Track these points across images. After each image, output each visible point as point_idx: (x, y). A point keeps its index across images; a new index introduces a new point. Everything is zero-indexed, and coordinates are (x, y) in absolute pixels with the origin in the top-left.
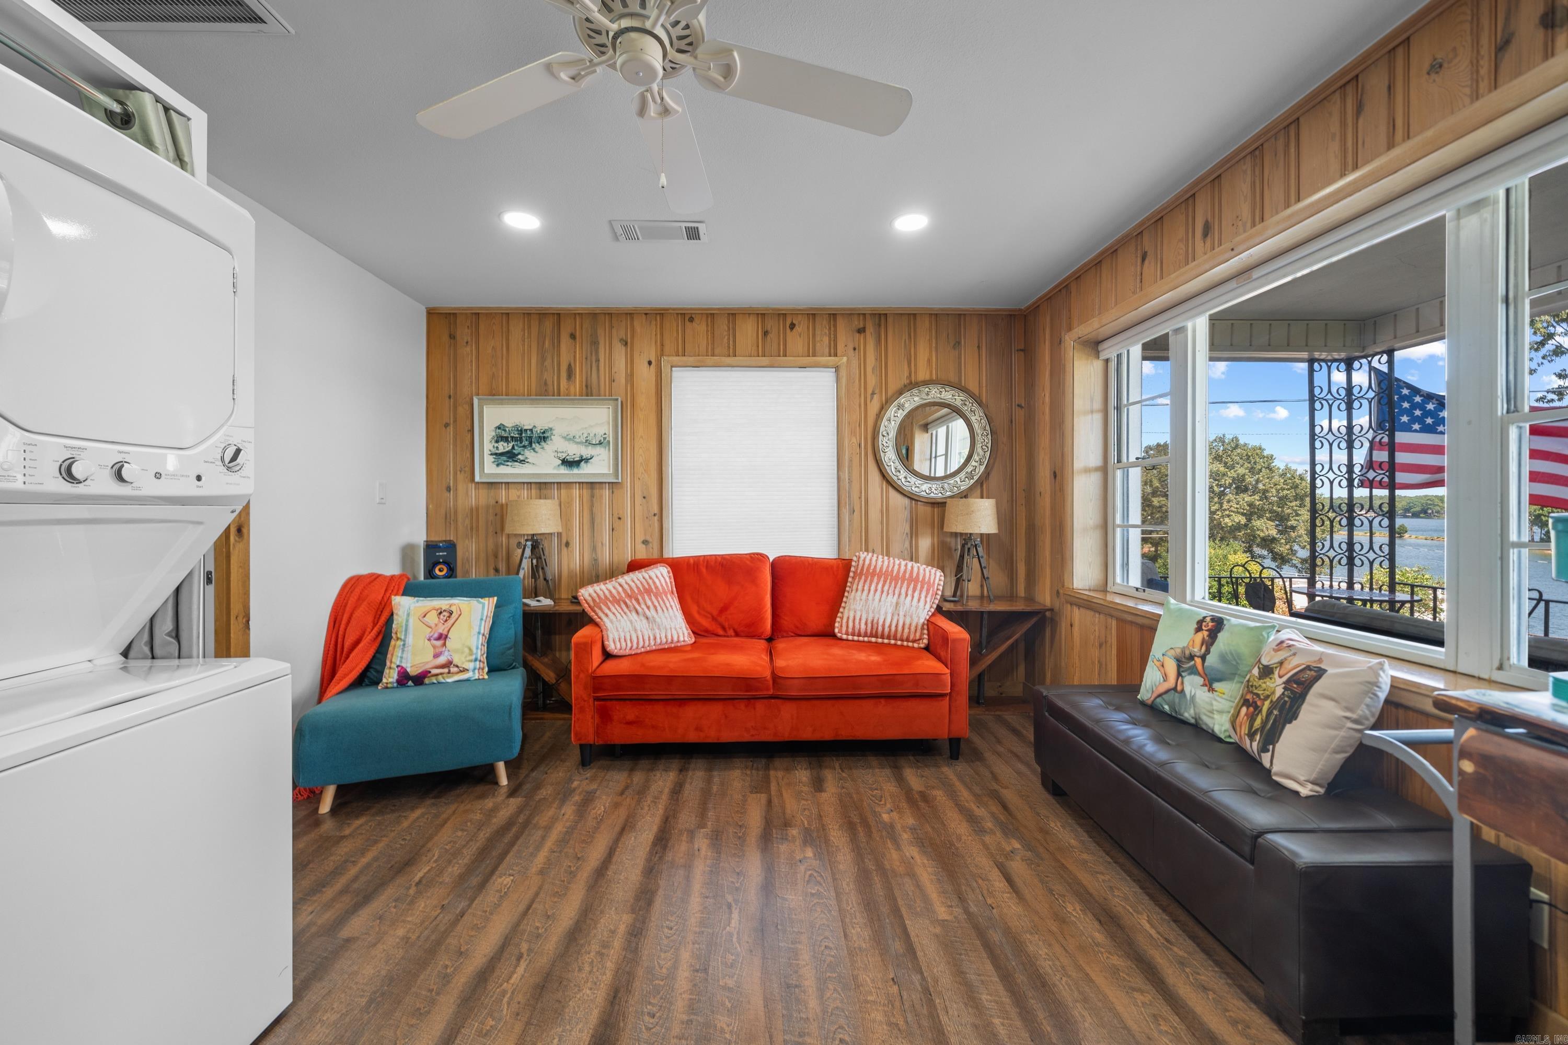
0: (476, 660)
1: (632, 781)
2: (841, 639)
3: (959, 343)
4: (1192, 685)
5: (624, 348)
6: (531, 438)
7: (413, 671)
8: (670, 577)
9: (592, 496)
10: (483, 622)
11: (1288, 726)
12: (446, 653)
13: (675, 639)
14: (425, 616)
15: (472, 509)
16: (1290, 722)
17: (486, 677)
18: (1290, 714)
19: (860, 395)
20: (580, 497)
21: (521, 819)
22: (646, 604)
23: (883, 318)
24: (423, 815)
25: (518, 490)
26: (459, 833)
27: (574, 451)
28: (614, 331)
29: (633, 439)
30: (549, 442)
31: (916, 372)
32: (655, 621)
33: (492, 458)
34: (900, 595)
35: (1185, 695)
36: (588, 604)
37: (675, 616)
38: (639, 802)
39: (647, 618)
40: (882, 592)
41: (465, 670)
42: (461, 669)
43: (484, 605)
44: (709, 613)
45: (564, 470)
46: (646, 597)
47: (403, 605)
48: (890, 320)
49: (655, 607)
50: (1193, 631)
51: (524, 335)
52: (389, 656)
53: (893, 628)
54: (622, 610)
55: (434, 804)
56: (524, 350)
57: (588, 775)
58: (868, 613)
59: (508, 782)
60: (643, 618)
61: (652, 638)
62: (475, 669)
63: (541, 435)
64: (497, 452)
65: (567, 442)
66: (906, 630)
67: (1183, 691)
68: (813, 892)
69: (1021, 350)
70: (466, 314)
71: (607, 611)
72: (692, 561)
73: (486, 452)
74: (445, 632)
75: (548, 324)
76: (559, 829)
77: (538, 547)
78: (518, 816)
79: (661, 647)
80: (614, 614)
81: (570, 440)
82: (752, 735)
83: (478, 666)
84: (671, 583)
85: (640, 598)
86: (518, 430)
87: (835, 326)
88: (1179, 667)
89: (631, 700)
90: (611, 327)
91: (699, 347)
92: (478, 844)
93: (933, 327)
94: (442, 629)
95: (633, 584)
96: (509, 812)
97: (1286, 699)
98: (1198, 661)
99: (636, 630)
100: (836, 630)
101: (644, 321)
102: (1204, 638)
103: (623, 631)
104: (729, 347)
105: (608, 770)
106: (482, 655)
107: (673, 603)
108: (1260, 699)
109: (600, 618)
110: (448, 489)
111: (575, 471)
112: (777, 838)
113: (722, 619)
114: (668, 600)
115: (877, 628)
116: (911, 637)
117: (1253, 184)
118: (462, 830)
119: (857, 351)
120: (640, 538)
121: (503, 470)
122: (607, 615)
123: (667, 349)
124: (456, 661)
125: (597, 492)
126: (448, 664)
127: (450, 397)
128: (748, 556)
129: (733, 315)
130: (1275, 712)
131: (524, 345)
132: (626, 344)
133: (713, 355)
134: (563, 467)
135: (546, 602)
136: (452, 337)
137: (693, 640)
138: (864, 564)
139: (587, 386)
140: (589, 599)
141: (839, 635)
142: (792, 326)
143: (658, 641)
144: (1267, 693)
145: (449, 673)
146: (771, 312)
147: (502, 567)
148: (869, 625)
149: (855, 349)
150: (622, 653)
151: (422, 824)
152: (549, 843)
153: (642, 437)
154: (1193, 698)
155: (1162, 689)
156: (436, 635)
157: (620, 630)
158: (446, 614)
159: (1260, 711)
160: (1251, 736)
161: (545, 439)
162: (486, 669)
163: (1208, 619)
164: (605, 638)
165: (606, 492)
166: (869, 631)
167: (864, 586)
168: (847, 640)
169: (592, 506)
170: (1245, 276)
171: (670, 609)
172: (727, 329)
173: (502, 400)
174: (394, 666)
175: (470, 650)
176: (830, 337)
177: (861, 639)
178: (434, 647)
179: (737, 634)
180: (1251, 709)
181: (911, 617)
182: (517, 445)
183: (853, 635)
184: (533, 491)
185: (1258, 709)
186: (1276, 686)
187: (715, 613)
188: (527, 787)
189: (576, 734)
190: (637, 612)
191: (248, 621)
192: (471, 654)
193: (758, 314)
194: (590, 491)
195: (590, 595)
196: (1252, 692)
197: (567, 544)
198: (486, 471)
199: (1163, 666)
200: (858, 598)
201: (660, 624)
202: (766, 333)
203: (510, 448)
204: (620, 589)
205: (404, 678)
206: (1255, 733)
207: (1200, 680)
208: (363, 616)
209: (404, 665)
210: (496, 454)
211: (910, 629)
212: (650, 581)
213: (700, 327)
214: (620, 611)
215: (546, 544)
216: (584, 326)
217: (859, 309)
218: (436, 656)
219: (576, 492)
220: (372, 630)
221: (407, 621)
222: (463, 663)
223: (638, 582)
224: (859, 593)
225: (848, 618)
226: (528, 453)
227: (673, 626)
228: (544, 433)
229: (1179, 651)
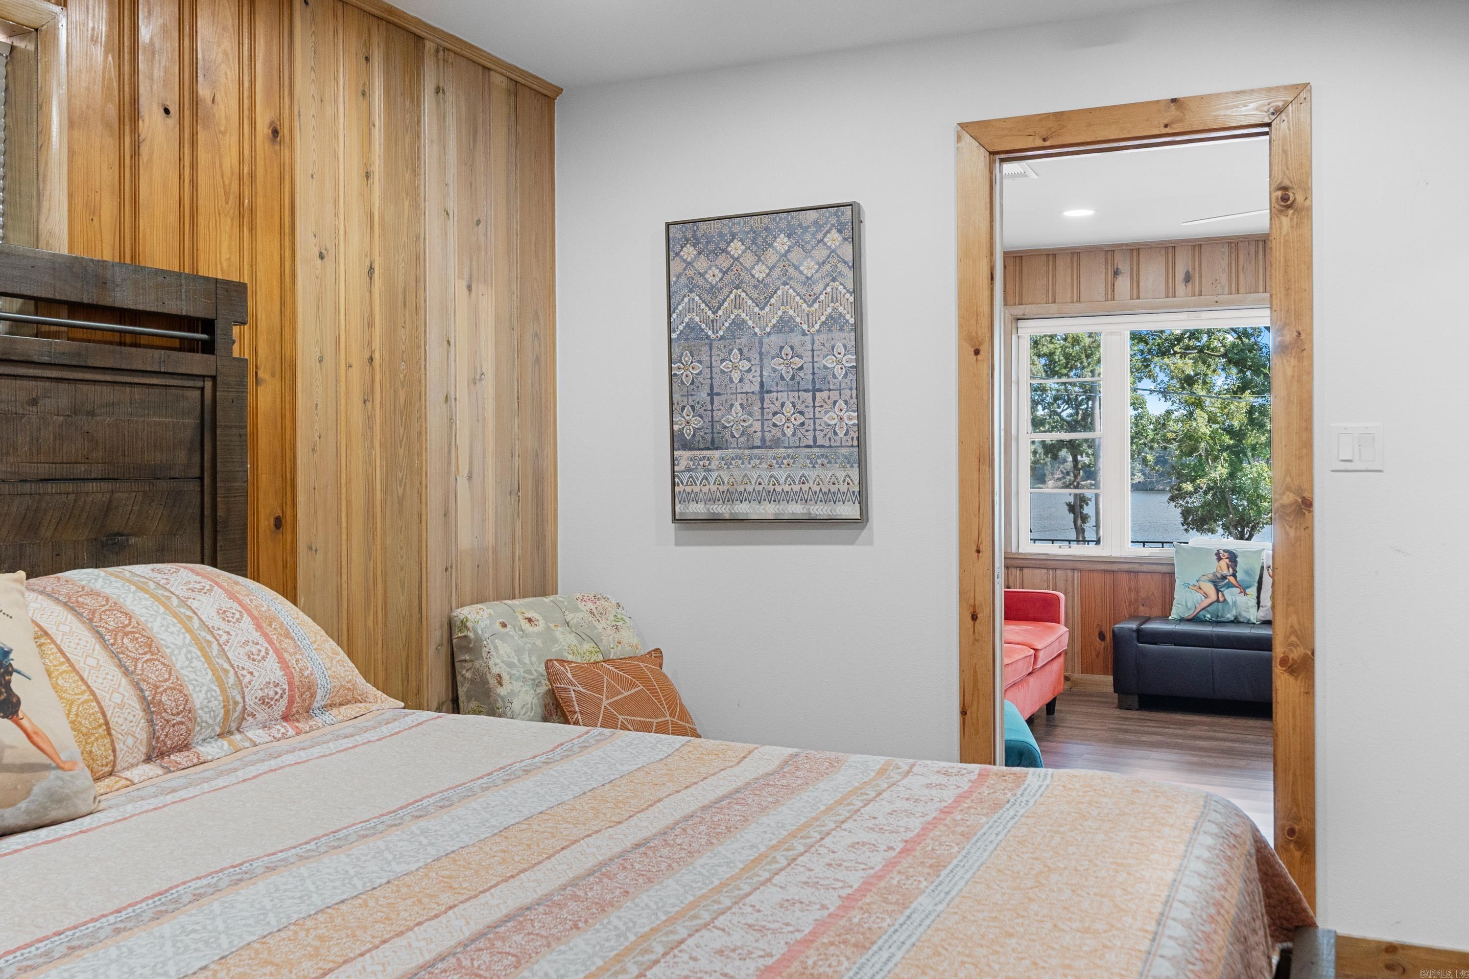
35: (1228, 603)
50: (1216, 561)
67: (1225, 600)
88: (1216, 586)
117: (1230, 264)
155: (1204, 605)
163: (1221, 551)
199: (1200, 589)
207: (1238, 590)
229: (1211, 576)
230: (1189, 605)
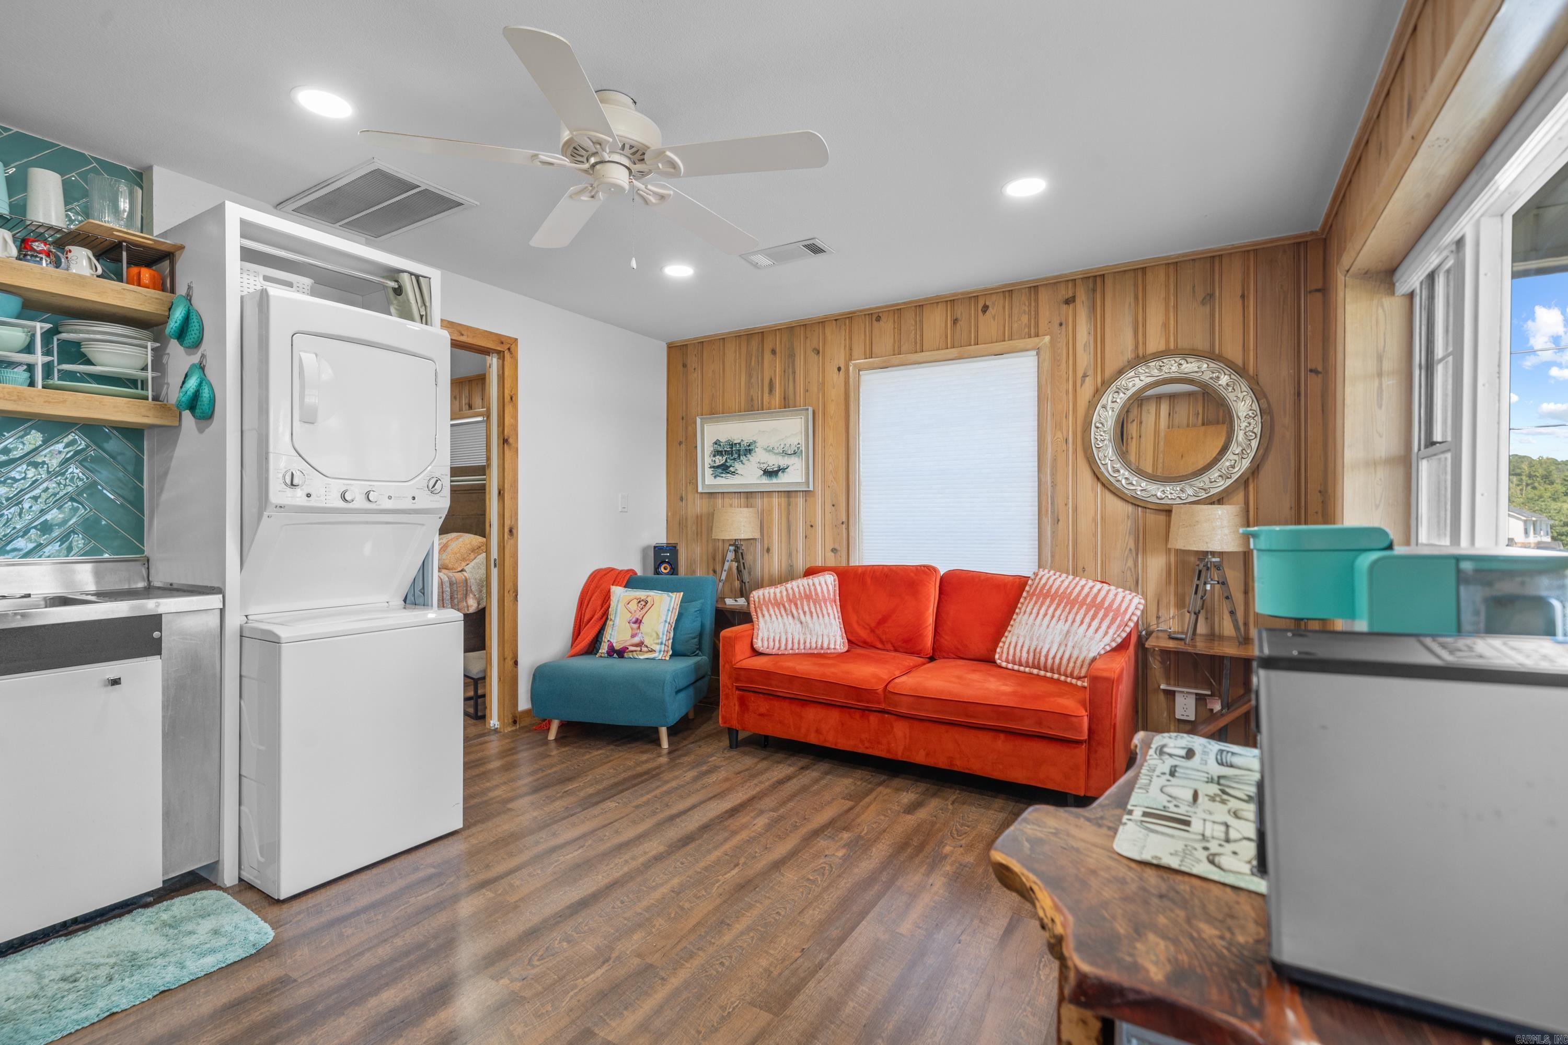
0: (661, 643)
1: (756, 766)
2: (1000, 667)
3: (1212, 295)
5: (816, 357)
6: (739, 450)
7: (617, 646)
8: (835, 586)
9: (789, 504)
10: (670, 613)
12: (640, 635)
13: (825, 646)
14: (629, 603)
15: (697, 517)
17: (669, 659)
19: (1068, 380)
20: (779, 505)
21: (658, 771)
22: (803, 610)
23: (1099, 280)
26: (612, 771)
27: (774, 461)
28: (808, 341)
29: (824, 448)
30: (753, 454)
31: (1145, 343)
32: (808, 627)
33: (710, 471)
34: (1074, 621)
36: (754, 605)
37: (831, 624)
38: (746, 782)
39: (801, 623)
40: (1053, 617)
41: (652, 651)
42: (648, 649)
43: (672, 597)
44: (868, 625)
45: (765, 480)
46: (805, 603)
47: (618, 592)
48: (1109, 282)
49: (811, 613)
51: (736, 356)
53: (1057, 661)
54: (780, 613)
56: (735, 371)
57: (728, 755)
58: (1031, 640)
59: (669, 743)
60: (797, 622)
61: (802, 642)
63: (747, 448)
64: (715, 465)
65: (767, 454)
66: (1072, 664)
68: (812, 879)
69: (1318, 290)
70: (694, 344)
71: (766, 612)
73: (707, 466)
74: (640, 618)
75: (754, 343)
76: (673, 785)
77: (739, 551)
79: (810, 651)
80: (772, 616)
81: (770, 451)
82: (866, 748)
83: (663, 649)
84: (835, 591)
85: (799, 603)
86: (730, 444)
87: (1037, 300)
89: (764, 694)
90: (806, 338)
91: (886, 347)
92: (617, 779)
93: (1172, 280)
94: (638, 615)
95: (796, 590)
99: (786, 633)
100: (997, 656)
101: (835, 327)
103: (774, 632)
104: (916, 343)
105: (747, 755)
106: (669, 640)
107: (833, 611)
109: (758, 617)
110: (682, 499)
111: (774, 481)
112: (826, 835)
113: (879, 631)
114: (826, 607)
115: (1039, 659)
116: (1075, 674)
119: (1064, 326)
120: (831, 545)
121: (721, 481)
122: (764, 616)
123: (855, 353)
124: (647, 642)
125: (792, 500)
126: (641, 644)
127: (683, 418)
128: (917, 568)
129: (920, 307)
131: (735, 365)
132: (818, 353)
133: (900, 353)
134: (764, 477)
136: (685, 366)
137: (846, 649)
138: (1039, 584)
139: (785, 398)
140: (757, 600)
141: (998, 661)
142: (985, 308)
143: (808, 645)
145: (641, 651)
146: (960, 296)
148: (1031, 654)
149: (1061, 324)
150: (769, 651)
152: (659, 791)
156: (634, 620)
157: (771, 631)
158: (643, 603)
161: (750, 451)
162: (670, 653)
164: (756, 636)
165: (800, 501)
166: (1031, 661)
167: (1033, 609)
168: (1007, 668)
169: (789, 514)
171: (826, 616)
172: (914, 323)
173: (717, 417)
174: (606, 641)
175: (657, 634)
176: (1030, 315)
177: (1022, 669)
178: (632, 629)
179: (895, 649)
181: (1080, 649)
182: (729, 458)
183: (1014, 663)
184: (742, 500)
187: (873, 625)
189: (723, 717)
190: (793, 616)
191: (517, 595)
192: (658, 638)
193: (947, 301)
194: (787, 499)
195: (759, 597)
198: (707, 483)
200: (1024, 622)
201: (812, 629)
202: (955, 322)
203: (724, 461)
204: (784, 594)
205: (612, 651)
208: (596, 601)
209: (612, 640)
210: (714, 467)
212: (812, 588)
213: (887, 325)
214: (778, 614)
215: (747, 549)
216: (783, 341)
217: (1066, 275)
218: (633, 636)
219: (775, 500)
220: (599, 612)
221: (617, 606)
222: (652, 645)
223: (801, 588)
224: (1028, 615)
225: (1010, 643)
226: (737, 465)
227: (825, 632)
228: (749, 446)
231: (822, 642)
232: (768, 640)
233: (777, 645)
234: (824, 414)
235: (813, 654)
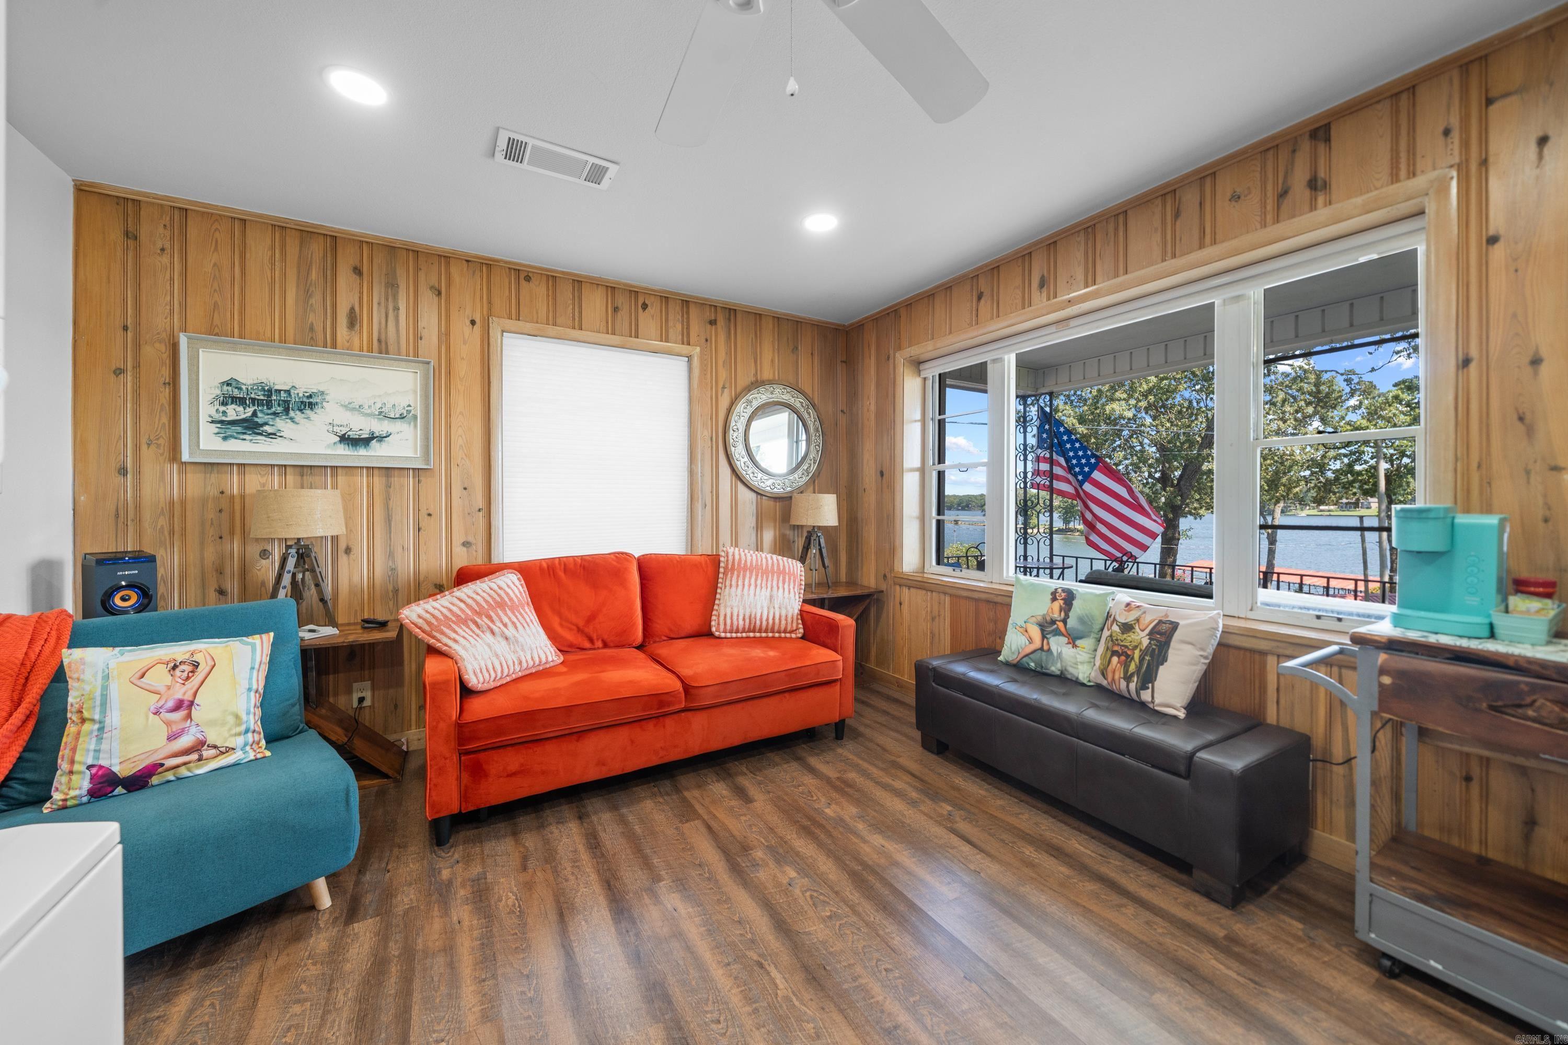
0: (247, 731)
1: (524, 846)
2: (719, 638)
3: (797, 348)
4: (1057, 644)
5: (436, 299)
6: (286, 401)
7: (121, 769)
8: (522, 585)
9: (388, 486)
10: (255, 672)
11: (1161, 668)
12: (193, 730)
13: (544, 660)
14: (142, 676)
15: (172, 503)
16: (1162, 664)
17: (268, 754)
18: (1161, 658)
19: (712, 388)
20: (368, 486)
21: (394, 949)
22: (502, 622)
23: (732, 312)
24: (198, 1003)
25: (262, 476)
26: (297, 1009)
27: (360, 425)
28: (422, 275)
29: (449, 416)
30: (318, 410)
31: (761, 371)
32: (517, 641)
33: (214, 428)
34: (772, 588)
35: (1052, 653)
36: (420, 628)
37: (538, 632)
38: (556, 872)
39: (507, 639)
40: (756, 586)
41: (227, 751)
42: (223, 749)
43: (253, 646)
44: (574, 625)
45: (343, 450)
46: (500, 612)
48: (739, 316)
49: (513, 623)
50: (1049, 601)
51: (273, 256)
52: (64, 752)
53: (771, 621)
54: (473, 632)
55: (209, 978)
56: (273, 276)
57: (456, 856)
58: (745, 608)
59: (333, 900)
60: (501, 639)
61: (517, 661)
62: (246, 745)
63: (305, 400)
64: (224, 418)
65: (348, 414)
66: (783, 622)
67: (1049, 650)
68: (828, 914)
70: (162, 205)
71: (453, 635)
72: (545, 565)
73: (203, 418)
74: (187, 697)
76: (466, 947)
77: (309, 556)
78: (386, 947)
79: (528, 673)
80: (464, 638)
81: (354, 409)
82: (662, 757)
83: (251, 740)
84: (525, 593)
85: (492, 614)
86: (263, 390)
87: (688, 313)
88: (1042, 631)
89: (512, 745)
90: (417, 269)
91: (537, 313)
92: (345, 1014)
93: (776, 329)
94: (181, 692)
95: (478, 598)
96: (366, 946)
97: (1154, 647)
98: (1061, 625)
99: (497, 656)
100: (714, 629)
101: (465, 269)
102: (1061, 606)
103: (483, 659)
104: (574, 319)
105: (481, 842)
106: (256, 722)
107: (531, 615)
108: (1129, 649)
109: (446, 645)
110: (123, 471)
111: (362, 451)
112: (747, 866)
113: (589, 630)
114: (526, 613)
115: (755, 623)
116: (789, 629)
117: (1086, 253)
118: (298, 1001)
119: (709, 343)
120: (458, 538)
121: (234, 445)
122: (455, 641)
123: (496, 308)
124: (211, 740)
125: (395, 480)
126: (199, 746)
127: (125, 328)
128: (612, 556)
129: (579, 283)
130: (1147, 658)
131: (273, 269)
132: (439, 293)
133: (555, 324)
134: (342, 445)
135: (328, 631)
136: (130, 236)
137: (562, 658)
138: (734, 560)
139: (379, 341)
140: (420, 622)
141: (717, 634)
142: (645, 306)
143: (524, 664)
144: (1136, 644)
145: (200, 759)
146: (622, 286)
147: (232, 586)
148: (747, 621)
149: (707, 340)
150: (486, 687)
151: (206, 1018)
152: (466, 969)
153: (461, 413)
154: (1060, 654)
155: (1028, 650)
156: (170, 704)
157: (479, 658)
158: (187, 668)
159: (1133, 658)
160: (1128, 679)
161: (311, 406)
162: (263, 742)
163: (1060, 590)
164: (463, 671)
165: (410, 481)
166: (747, 626)
167: (737, 582)
168: (726, 638)
169: (387, 499)
170: (1064, 323)
171: (531, 624)
172: (571, 297)
175: (237, 717)
176: (683, 324)
177: (739, 635)
178: (168, 724)
179: (606, 645)
180: (1123, 658)
181: (786, 608)
182: (261, 411)
183: (731, 632)
184: (290, 478)
185: (1129, 658)
186: (1141, 638)
187: (580, 623)
188: (369, 899)
189: (434, 805)
190: (493, 633)
192: (237, 724)
193: (607, 287)
194: (384, 479)
195: (420, 617)
196: (1118, 645)
197: (348, 550)
198: (201, 447)
199: (1026, 631)
200: (733, 594)
201: (523, 643)
202: (616, 310)
203: (249, 414)
204: (462, 605)
205: (106, 784)
206: (1132, 675)
207: (1065, 640)
209: (104, 762)
210: (222, 422)
211: (786, 620)
212: (500, 593)
213: (539, 289)
214: (471, 633)
215: (316, 550)
216: (375, 260)
217: (711, 300)
218: (172, 738)
219: (362, 480)
220: (10, 715)
221: (105, 688)
222: (226, 740)
223: (485, 595)
224: (734, 589)
225: (725, 616)
226: (281, 424)
227: (537, 646)
228: (310, 396)
229: (1040, 618)
230: (1013, 649)
231: (539, 657)
232: (481, 671)
233: (493, 675)
234: (449, 373)
235: (531, 674)
